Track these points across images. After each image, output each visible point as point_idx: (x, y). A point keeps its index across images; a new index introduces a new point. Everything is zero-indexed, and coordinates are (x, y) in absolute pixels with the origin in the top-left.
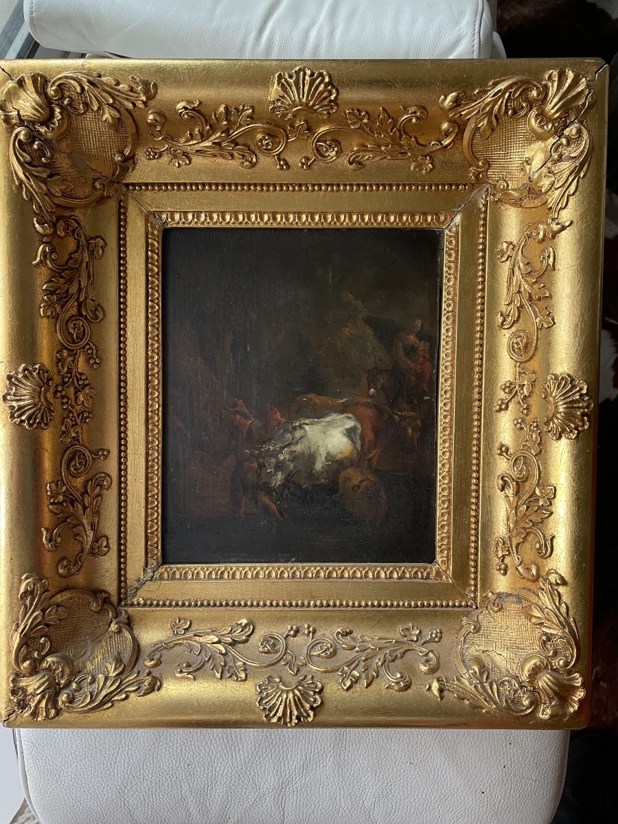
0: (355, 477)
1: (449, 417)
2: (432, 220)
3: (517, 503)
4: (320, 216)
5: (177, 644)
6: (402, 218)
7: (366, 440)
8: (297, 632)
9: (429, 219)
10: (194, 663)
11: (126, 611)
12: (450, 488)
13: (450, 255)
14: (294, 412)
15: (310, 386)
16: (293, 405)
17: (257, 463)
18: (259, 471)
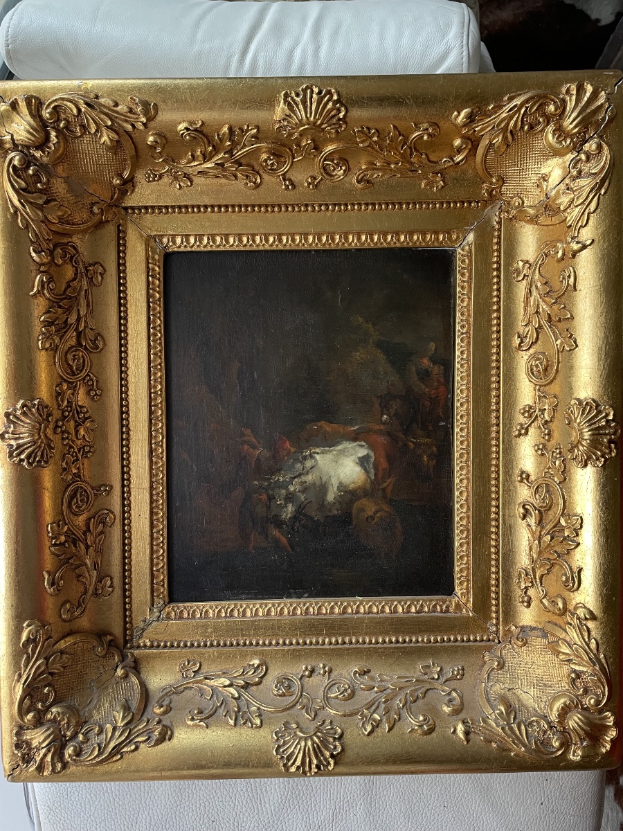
0: (369, 508)
1: (466, 443)
2: (444, 239)
3: (540, 533)
4: (327, 237)
5: (186, 688)
6: (412, 237)
7: (380, 470)
8: (312, 671)
9: (441, 237)
10: (205, 709)
11: (132, 654)
12: (468, 517)
13: (463, 275)
14: (304, 441)
15: (320, 414)
16: (303, 433)
17: (266, 495)
18: (269, 504)
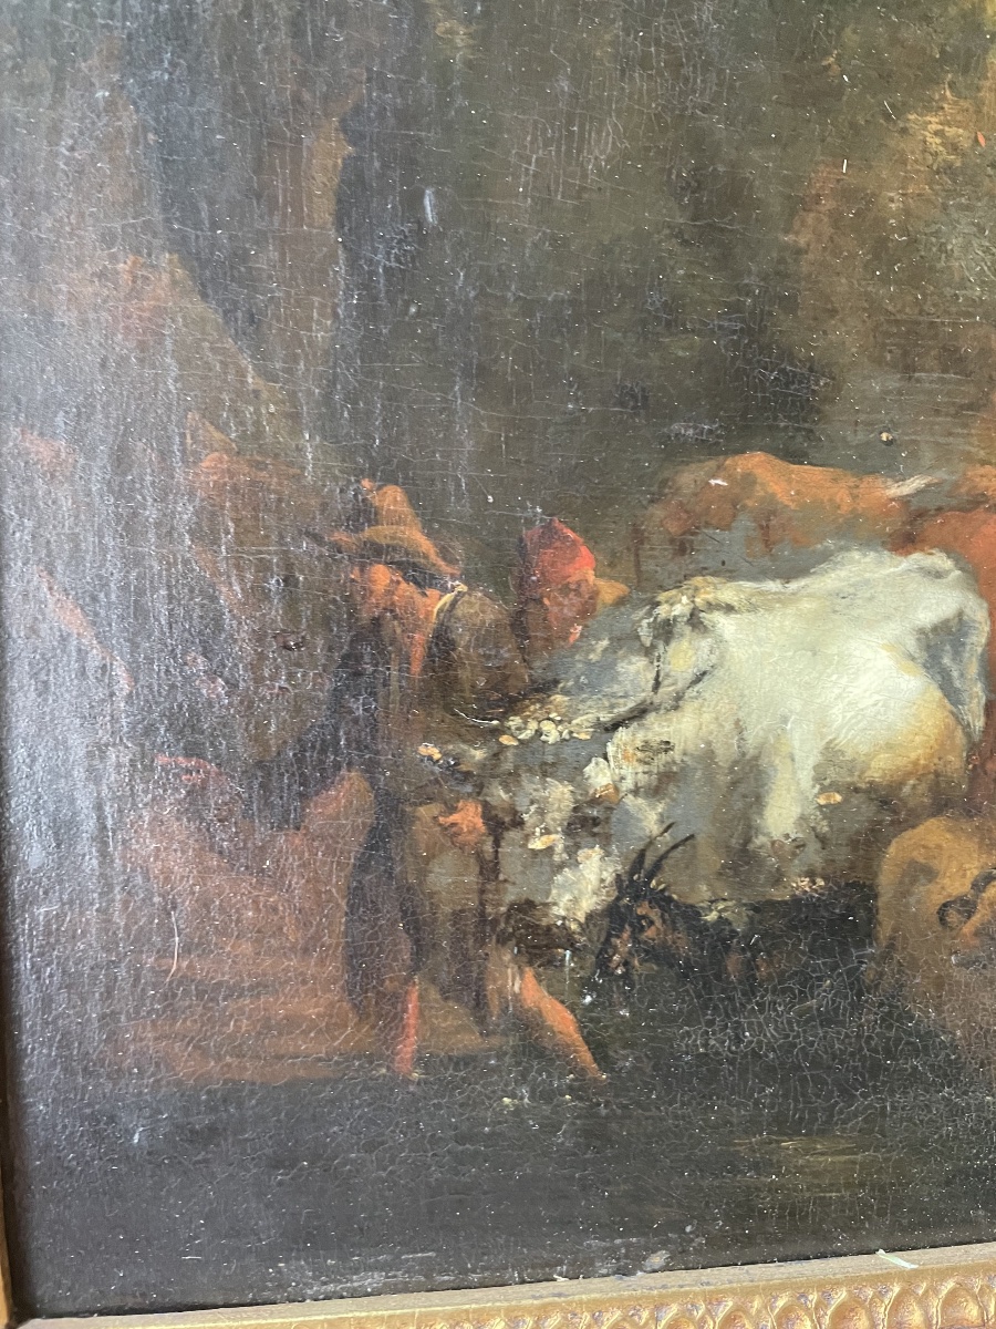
14: (666, 550)
15: (744, 417)
16: (658, 512)
17: (480, 809)
18: (491, 850)
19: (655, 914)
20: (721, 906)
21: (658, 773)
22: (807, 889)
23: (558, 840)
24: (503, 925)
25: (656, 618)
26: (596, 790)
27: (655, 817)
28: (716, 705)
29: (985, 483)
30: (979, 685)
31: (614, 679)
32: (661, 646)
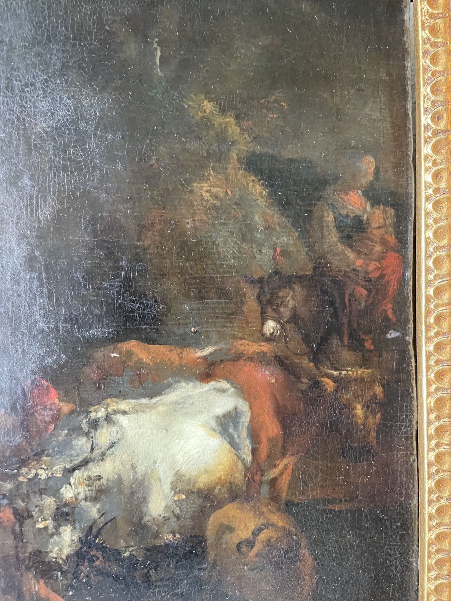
0: (244, 522)
14: (91, 387)
15: (125, 325)
16: (87, 370)
17: (11, 510)
18: (19, 529)
19: (99, 554)
20: (131, 549)
21: (96, 490)
22: (172, 539)
23: (50, 523)
24: (27, 562)
25: (89, 419)
26: (66, 500)
27: (96, 510)
28: (122, 458)
29: (243, 348)
30: (248, 441)
31: (72, 448)
32: (93, 432)
